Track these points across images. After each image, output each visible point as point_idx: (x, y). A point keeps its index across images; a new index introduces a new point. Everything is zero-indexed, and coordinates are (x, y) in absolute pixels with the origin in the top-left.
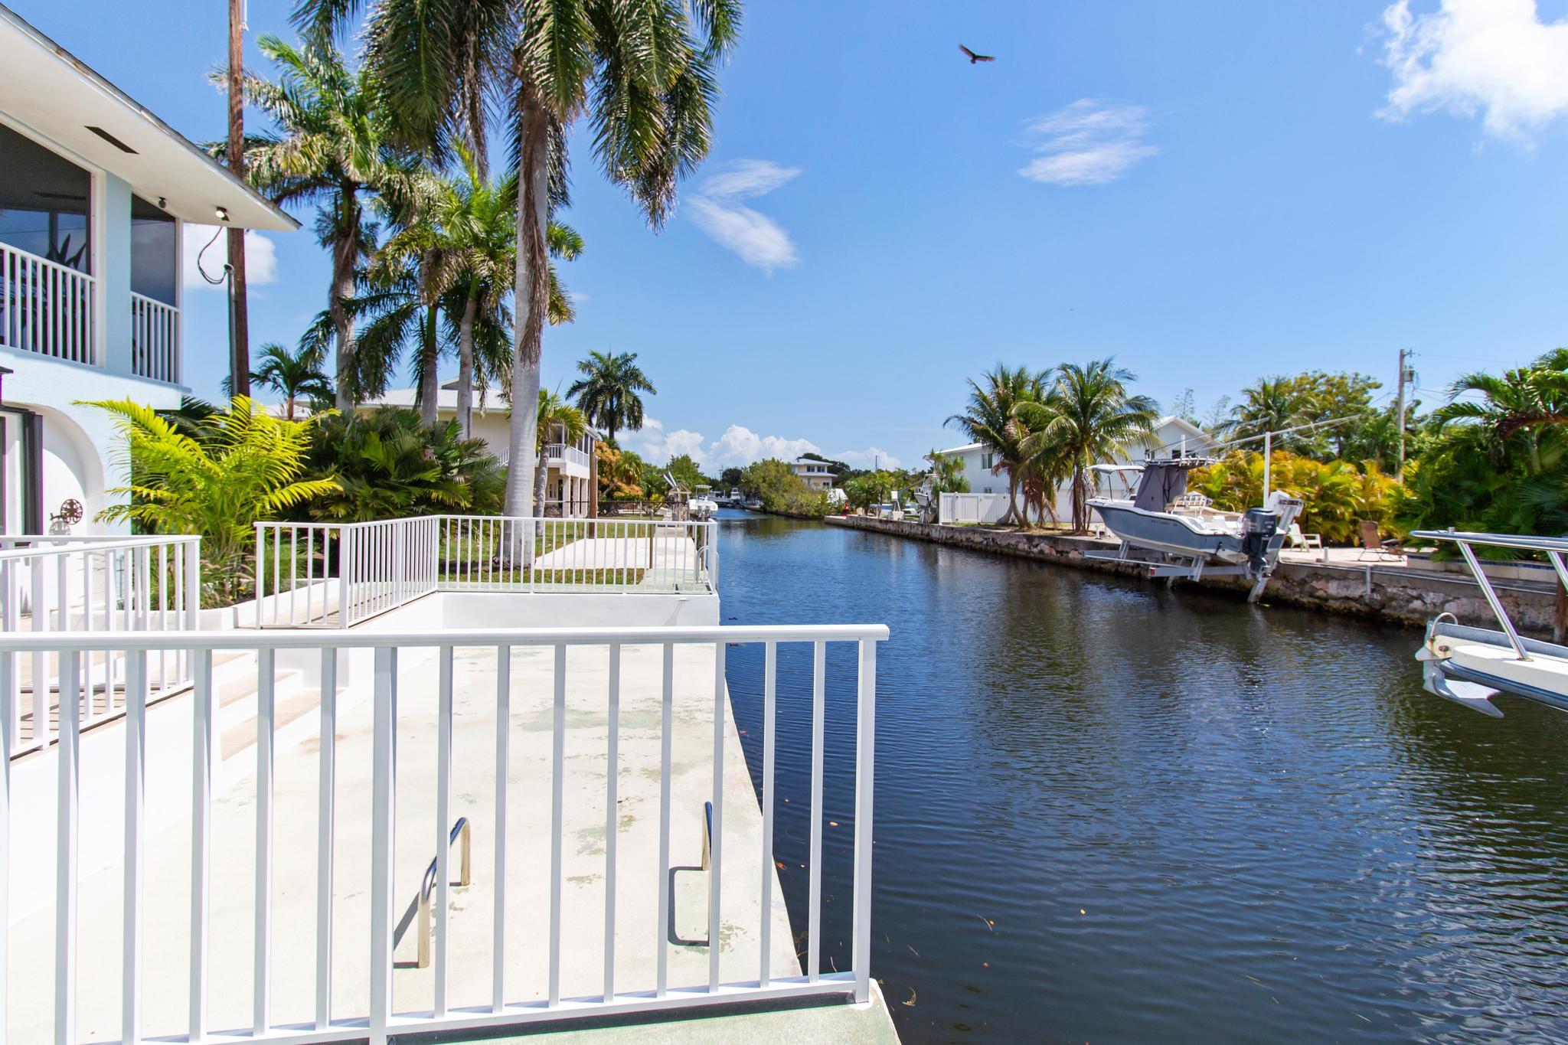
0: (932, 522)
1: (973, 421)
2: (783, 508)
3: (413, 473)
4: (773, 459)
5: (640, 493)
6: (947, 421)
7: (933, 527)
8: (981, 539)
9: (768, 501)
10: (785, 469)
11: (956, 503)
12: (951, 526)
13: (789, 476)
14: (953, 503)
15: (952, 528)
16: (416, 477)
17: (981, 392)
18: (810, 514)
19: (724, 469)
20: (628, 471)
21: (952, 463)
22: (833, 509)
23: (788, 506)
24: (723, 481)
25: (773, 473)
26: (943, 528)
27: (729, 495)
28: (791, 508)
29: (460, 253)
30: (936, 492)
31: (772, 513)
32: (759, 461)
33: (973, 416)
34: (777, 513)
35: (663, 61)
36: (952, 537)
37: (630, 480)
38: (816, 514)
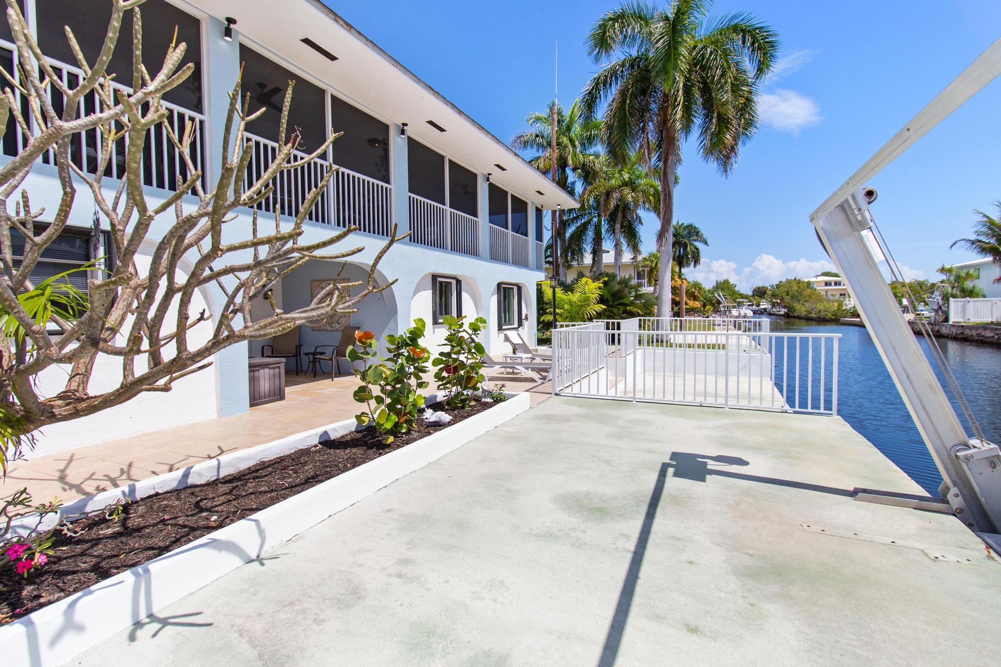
0: (943, 322)
1: (980, 241)
2: (803, 313)
3: (618, 300)
4: (795, 279)
5: (699, 306)
6: (954, 244)
7: (943, 325)
8: (992, 334)
9: (790, 309)
10: (805, 285)
11: (968, 306)
12: (962, 324)
13: (809, 290)
14: (964, 307)
15: (963, 326)
16: (620, 301)
17: (989, 218)
18: (828, 317)
19: (754, 287)
20: (694, 293)
21: (963, 275)
22: (849, 314)
23: (808, 312)
24: (753, 295)
25: (795, 288)
26: (953, 326)
27: (758, 305)
28: (811, 314)
29: (617, 191)
30: (946, 298)
31: (794, 317)
32: (784, 280)
33: (980, 238)
34: (799, 317)
35: (735, 98)
36: (962, 333)
37: (695, 298)
38: (833, 317)
